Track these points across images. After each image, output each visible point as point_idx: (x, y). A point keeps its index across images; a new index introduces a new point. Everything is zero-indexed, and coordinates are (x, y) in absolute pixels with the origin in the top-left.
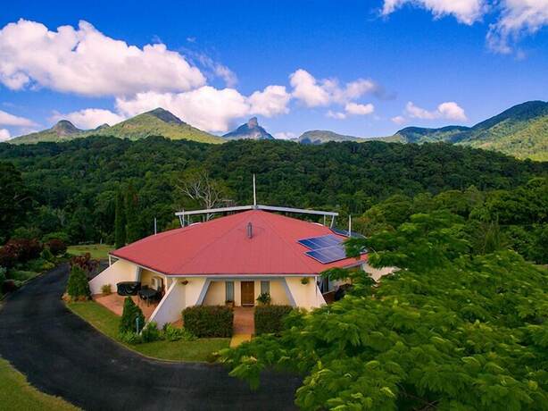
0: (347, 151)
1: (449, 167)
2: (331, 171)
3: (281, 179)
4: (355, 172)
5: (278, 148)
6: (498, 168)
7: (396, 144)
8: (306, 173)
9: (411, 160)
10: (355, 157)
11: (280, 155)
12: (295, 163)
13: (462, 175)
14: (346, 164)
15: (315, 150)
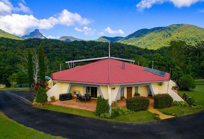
0: (82, 45)
1: (120, 51)
2: (77, 53)
3: (55, 56)
4: (86, 53)
5: (53, 43)
6: (136, 52)
7: (101, 42)
8: (66, 53)
9: (107, 49)
10: (86, 47)
11: (54, 45)
12: (61, 49)
13: (125, 54)
14: (82, 50)
15: (69, 44)
